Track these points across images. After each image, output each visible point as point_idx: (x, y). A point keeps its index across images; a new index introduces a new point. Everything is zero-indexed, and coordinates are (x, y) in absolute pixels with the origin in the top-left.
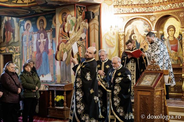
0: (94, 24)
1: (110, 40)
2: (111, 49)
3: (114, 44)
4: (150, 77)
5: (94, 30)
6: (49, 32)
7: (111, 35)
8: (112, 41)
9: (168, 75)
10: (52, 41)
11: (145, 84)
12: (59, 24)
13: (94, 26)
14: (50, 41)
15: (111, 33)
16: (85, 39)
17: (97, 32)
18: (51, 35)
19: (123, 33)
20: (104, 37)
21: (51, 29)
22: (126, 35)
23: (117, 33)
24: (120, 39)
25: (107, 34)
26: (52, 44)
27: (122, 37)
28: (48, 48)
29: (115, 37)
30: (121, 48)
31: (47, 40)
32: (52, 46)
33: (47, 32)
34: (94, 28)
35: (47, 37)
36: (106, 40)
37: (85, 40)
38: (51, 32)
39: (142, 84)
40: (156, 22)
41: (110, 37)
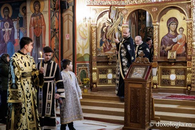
0: (68, 14)
1: (83, 31)
2: (84, 41)
3: (86, 36)
4: (140, 69)
5: (68, 21)
6: (15, 21)
7: (84, 26)
8: (85, 33)
9: (156, 67)
10: (18, 31)
11: (136, 77)
12: (30, 13)
13: (68, 16)
14: (16, 30)
15: (84, 25)
16: (58, 29)
17: (71, 23)
18: (18, 24)
19: (96, 25)
20: (78, 29)
21: (18, 18)
22: (98, 27)
23: (89, 25)
24: (93, 32)
25: (81, 26)
26: (18, 33)
27: (94, 29)
28: (14, 38)
29: (87, 29)
30: (93, 41)
31: (13, 29)
32: (18, 36)
33: (14, 21)
34: (68, 19)
35: (13, 27)
36: (80, 32)
37: (58, 31)
38: (18, 21)
39: (133, 76)
40: (128, 15)
41: (83, 28)
